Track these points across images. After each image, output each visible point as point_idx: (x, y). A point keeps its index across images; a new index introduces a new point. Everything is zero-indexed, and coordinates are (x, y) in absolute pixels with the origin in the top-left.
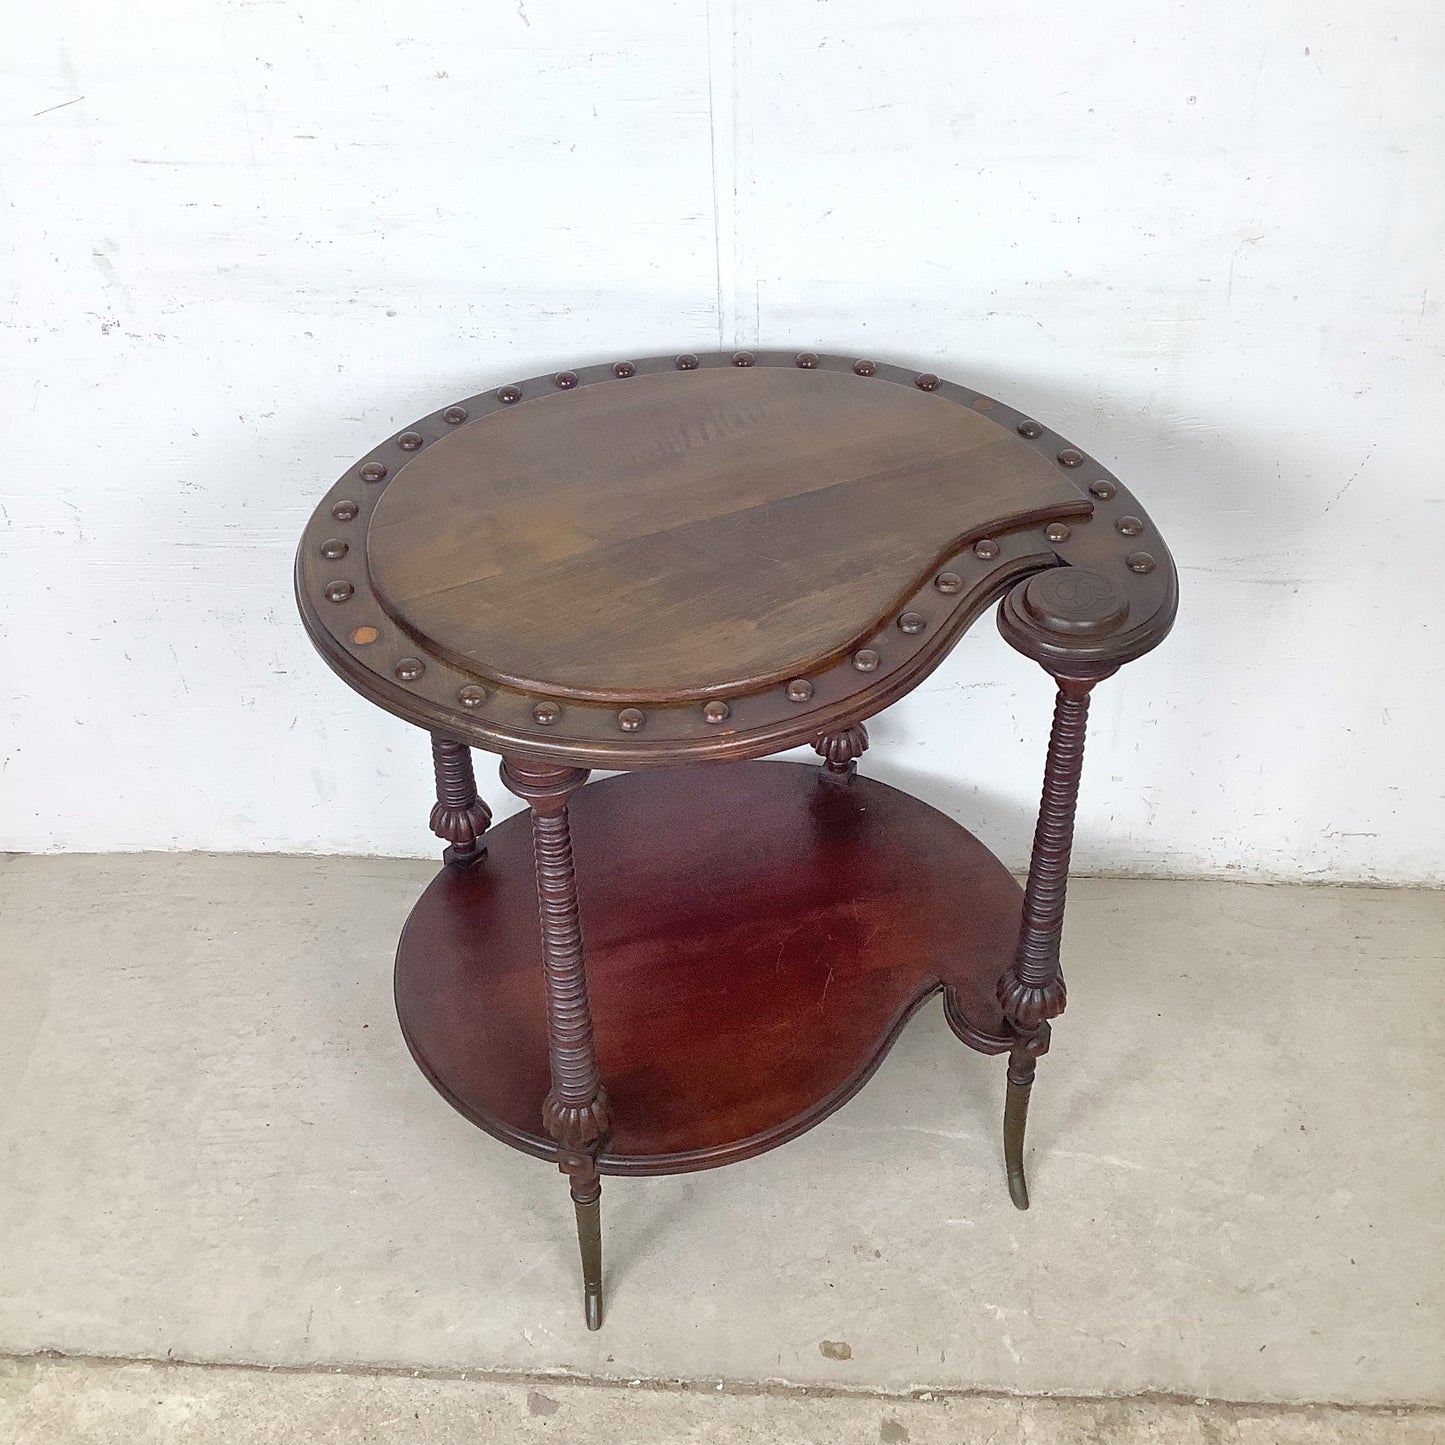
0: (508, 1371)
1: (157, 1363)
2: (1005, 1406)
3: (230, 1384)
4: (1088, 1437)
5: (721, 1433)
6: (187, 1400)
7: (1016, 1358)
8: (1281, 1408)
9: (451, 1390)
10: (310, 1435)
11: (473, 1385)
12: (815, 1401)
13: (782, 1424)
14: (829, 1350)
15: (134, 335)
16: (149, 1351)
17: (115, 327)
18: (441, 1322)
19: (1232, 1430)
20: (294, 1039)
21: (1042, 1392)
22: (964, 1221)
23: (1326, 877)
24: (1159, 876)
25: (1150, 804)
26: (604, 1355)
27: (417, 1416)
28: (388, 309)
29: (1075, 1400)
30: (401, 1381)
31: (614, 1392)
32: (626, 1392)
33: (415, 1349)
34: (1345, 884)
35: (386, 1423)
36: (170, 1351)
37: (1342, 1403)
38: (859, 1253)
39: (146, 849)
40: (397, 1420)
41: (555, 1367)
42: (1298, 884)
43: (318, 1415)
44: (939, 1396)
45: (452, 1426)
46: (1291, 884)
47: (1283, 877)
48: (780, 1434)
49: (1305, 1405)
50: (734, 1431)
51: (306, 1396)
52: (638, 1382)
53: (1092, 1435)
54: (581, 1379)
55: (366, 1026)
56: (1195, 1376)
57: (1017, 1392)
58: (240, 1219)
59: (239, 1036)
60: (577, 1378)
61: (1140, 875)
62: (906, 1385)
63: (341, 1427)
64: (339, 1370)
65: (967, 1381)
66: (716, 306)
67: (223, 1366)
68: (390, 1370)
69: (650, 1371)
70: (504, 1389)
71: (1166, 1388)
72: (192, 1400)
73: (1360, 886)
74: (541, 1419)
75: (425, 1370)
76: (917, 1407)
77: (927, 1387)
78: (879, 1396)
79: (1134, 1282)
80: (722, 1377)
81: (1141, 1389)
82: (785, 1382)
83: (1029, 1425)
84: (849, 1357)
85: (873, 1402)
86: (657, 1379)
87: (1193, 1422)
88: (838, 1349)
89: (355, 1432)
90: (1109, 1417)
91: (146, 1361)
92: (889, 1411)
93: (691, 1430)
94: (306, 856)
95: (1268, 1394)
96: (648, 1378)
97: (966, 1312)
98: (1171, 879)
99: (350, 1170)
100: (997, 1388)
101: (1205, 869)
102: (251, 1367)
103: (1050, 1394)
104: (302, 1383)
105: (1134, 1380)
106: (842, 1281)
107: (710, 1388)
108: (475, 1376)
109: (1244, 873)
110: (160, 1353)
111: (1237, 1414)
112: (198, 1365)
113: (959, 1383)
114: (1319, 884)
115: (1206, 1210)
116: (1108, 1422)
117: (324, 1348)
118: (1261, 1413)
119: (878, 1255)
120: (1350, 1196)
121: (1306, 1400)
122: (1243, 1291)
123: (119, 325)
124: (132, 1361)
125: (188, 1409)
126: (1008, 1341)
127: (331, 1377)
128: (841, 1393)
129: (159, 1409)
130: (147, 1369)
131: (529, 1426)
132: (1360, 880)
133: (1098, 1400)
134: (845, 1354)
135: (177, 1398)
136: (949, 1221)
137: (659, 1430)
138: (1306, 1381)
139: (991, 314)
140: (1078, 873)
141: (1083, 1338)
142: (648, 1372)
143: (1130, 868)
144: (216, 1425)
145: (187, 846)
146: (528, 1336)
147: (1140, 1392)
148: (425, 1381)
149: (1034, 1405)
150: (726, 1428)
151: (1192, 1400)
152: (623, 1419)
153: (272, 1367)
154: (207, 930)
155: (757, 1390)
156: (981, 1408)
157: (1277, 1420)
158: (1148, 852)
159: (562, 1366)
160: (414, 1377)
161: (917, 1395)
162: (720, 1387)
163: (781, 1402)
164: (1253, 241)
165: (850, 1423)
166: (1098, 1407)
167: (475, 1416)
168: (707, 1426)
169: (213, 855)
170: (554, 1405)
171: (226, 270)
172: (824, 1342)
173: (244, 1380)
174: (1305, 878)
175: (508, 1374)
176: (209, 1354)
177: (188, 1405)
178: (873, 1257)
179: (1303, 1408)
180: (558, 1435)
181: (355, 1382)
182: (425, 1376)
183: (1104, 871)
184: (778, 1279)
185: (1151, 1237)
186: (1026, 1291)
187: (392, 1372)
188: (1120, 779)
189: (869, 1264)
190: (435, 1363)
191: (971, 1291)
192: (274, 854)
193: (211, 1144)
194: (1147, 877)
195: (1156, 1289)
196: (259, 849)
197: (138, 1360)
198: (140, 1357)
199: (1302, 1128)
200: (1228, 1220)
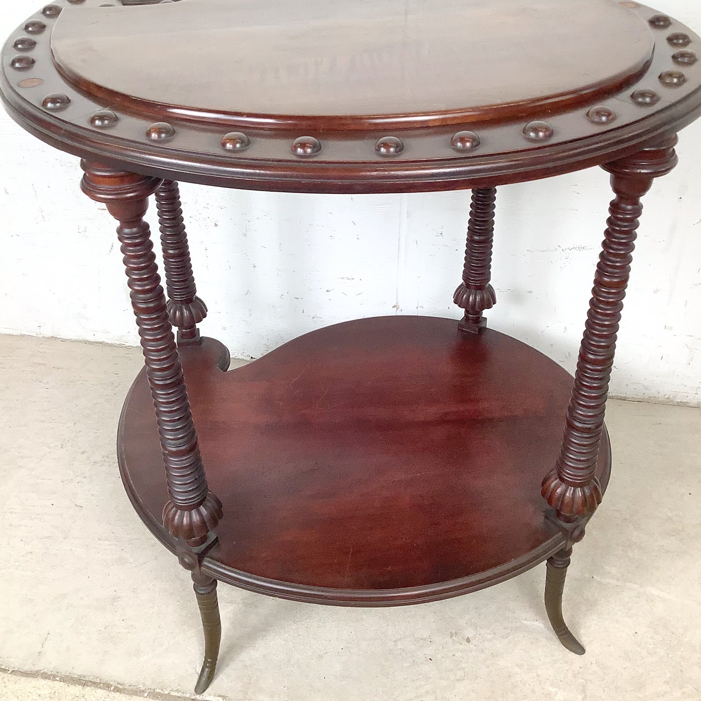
0: (179, 695)
18: (138, 652)
24: (691, 405)
25: (690, 350)
30: (100, 692)
33: (114, 671)
38: (454, 637)
39: (23, 333)
41: (215, 696)
58: (17, 564)
59: (49, 448)
61: (678, 402)
64: (58, 679)
75: (119, 686)
79: (667, 683)
94: (121, 346)
97: (533, 691)
98: (699, 407)
99: (99, 540)
104: (29, 684)
106: (439, 656)
108: (154, 695)
117: (48, 663)
119: (468, 640)
127: (50, 683)
136: (525, 622)
140: (633, 398)
143: (671, 397)
145: (48, 334)
148: (117, 695)
153: (11, 670)
154: (47, 383)
158: (685, 386)
160: (111, 691)
169: (63, 340)
178: (465, 642)
181: (67, 689)
182: (118, 691)
183: (652, 398)
184: (391, 650)
185: (681, 650)
186: (581, 681)
187: (95, 684)
188: (671, 328)
189: (461, 647)
190: (127, 682)
191: (538, 676)
192: (101, 343)
193: (12, 513)
194: (683, 405)
195: (684, 690)
196: (92, 339)
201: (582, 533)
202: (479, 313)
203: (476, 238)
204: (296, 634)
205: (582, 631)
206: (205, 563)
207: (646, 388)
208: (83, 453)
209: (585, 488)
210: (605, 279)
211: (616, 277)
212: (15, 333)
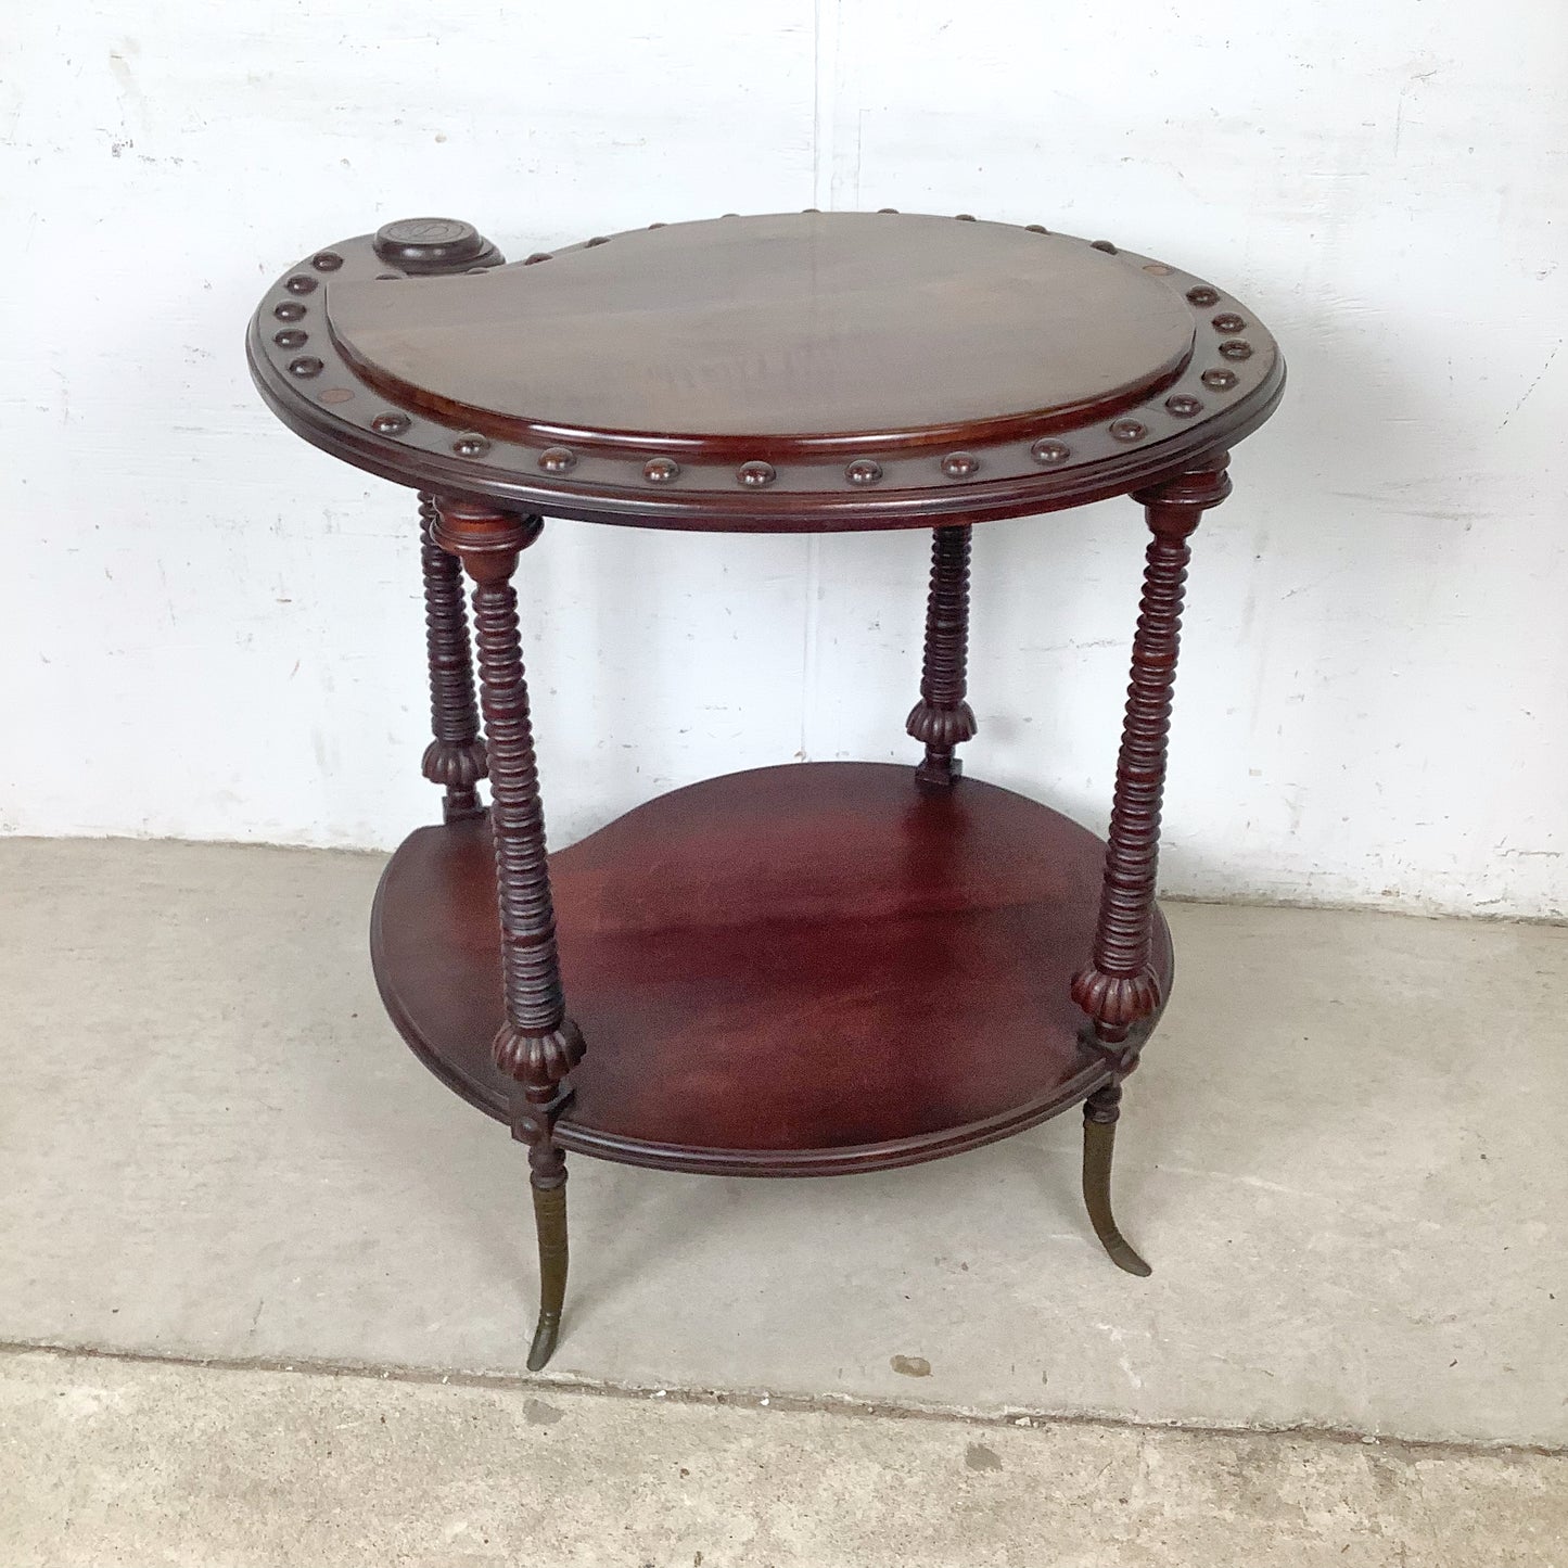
0: (501, 1375)
1: (66, 1352)
2: (1123, 1435)
3: (153, 1378)
4: (1229, 1473)
5: (764, 1451)
6: (95, 1392)
7: (1137, 1382)
8: (1470, 1450)
9: (428, 1394)
10: (246, 1436)
11: (456, 1389)
12: (883, 1420)
13: (842, 1443)
14: (902, 1365)
15: (148, 159)
16: (56, 1337)
17: (127, 147)
18: (422, 1319)
19: (1410, 1473)
21: (1169, 1421)
22: (1071, 1237)
23: (1501, 909)
24: (1302, 904)
25: (1293, 808)
27: (383, 1420)
28: (437, 133)
29: (1210, 1432)
30: (367, 1383)
31: (632, 1402)
32: (647, 1403)
33: (388, 1346)
34: (1522, 920)
35: (343, 1426)
37: (1547, 1446)
38: (941, 1264)
39: (111, 835)
40: (356, 1424)
41: (561, 1372)
42: (1467, 919)
43: (258, 1415)
44: (1039, 1421)
45: (427, 1432)
46: (1458, 918)
47: (1450, 910)
48: (839, 1455)
49: (1500, 1448)
50: (782, 1449)
51: (245, 1394)
52: (663, 1393)
53: (1233, 1470)
54: (592, 1388)
55: (356, 1015)
56: (1362, 1409)
57: (1137, 1420)
58: (183, 1203)
59: (202, 1020)
60: (587, 1386)
61: (1280, 901)
62: (998, 1407)
63: (287, 1428)
64: (291, 1368)
65: (1073, 1404)
66: (812, 142)
67: (145, 1359)
68: (354, 1370)
69: (678, 1378)
70: (494, 1395)
71: (1324, 1423)
72: (103, 1393)
73: (1540, 922)
74: (538, 1428)
75: (398, 1371)
76: (1013, 1432)
77: (1023, 1410)
78: (964, 1419)
79: (1282, 1307)
80: (769, 1389)
81: (1293, 1422)
82: (847, 1398)
83: (1153, 1457)
84: (928, 1373)
85: (956, 1426)
86: (686, 1389)
87: (1359, 1461)
88: (915, 1365)
89: (303, 1435)
90: (1254, 1451)
91: (49, 1349)
92: (978, 1435)
93: (727, 1446)
94: (299, 850)
95: (1453, 1433)
96: (675, 1388)
97: (1074, 1331)
98: (1315, 907)
99: (323, 1158)
100: (1112, 1415)
101: (1358, 896)
102: (180, 1361)
103: (1179, 1424)
104: (243, 1379)
105: (1284, 1411)
106: (920, 1292)
107: (754, 1402)
108: (458, 1378)
109: (1403, 901)
110: (68, 1340)
111: (1416, 1456)
112: (114, 1356)
113: (1066, 1407)
114: (1492, 918)
115: (1369, 1235)
116: (1252, 1457)
117: (274, 1341)
118: (1443, 1454)
119: (965, 1267)
120: (1543, 1228)
121: (1500, 1441)
122: (1418, 1322)
123: (131, 146)
124: (33, 1349)
125: (96, 1402)
126: (1125, 1364)
127: (279, 1375)
128: (918, 1414)
129: (60, 1401)
130: (51, 1358)
131: (524, 1436)
132: (1539, 914)
133: (1240, 1433)
134: (923, 1370)
135: (86, 1389)
136: (1053, 1236)
137: (688, 1445)
138: (1500, 1421)
139: (1126, 159)
140: (1207, 898)
141: (1217, 1364)
142: (675, 1380)
143: (1269, 892)
144: (129, 1421)
145: (160, 832)
147: (1292, 1426)
148: (396, 1384)
149: (1159, 1436)
150: (771, 1445)
151: (1358, 1438)
152: (641, 1432)
153: (206, 1360)
154: (174, 916)
155: (812, 1406)
156: (1091, 1436)
157: (1466, 1462)
158: (1290, 871)
159: (569, 1371)
160: (384, 1379)
161: (1011, 1419)
162: (765, 1402)
163: (841, 1421)
164: (1423, 77)
165: (928, 1446)
166: (1240, 1441)
167: (456, 1422)
168: (747, 1443)
169: (189, 844)
170: (555, 1415)
171: (258, 80)
172: (897, 1357)
173: (170, 1374)
174: (1476, 910)
175: (502, 1379)
176: (129, 1343)
177: (97, 1398)
178: (959, 1270)
179: (1497, 1451)
180: (559, 1446)
181: (309, 1381)
182: (396, 1378)
183: (1237, 897)
184: (842, 1288)
185: (1302, 1261)
186: (1148, 1312)
187: (356, 1372)
188: (1259, 773)
189: (954, 1277)
190: (411, 1363)
191: (1080, 1309)
192: (261, 845)
193: (156, 1125)
194: (1288, 905)
195: (1309, 1316)
196: (244, 838)
197: (39, 1347)
198: (43, 1344)
199: (1483, 1157)
200: (1396, 1247)
201: (1135, 1059)
202: (949, 750)
203: (942, 624)
205: (1145, 1245)
206: (558, 1129)
207: (1227, 879)
208: (265, 1026)
209: (1136, 979)
210: (1148, 654)
211: (1160, 651)
212: (96, 835)
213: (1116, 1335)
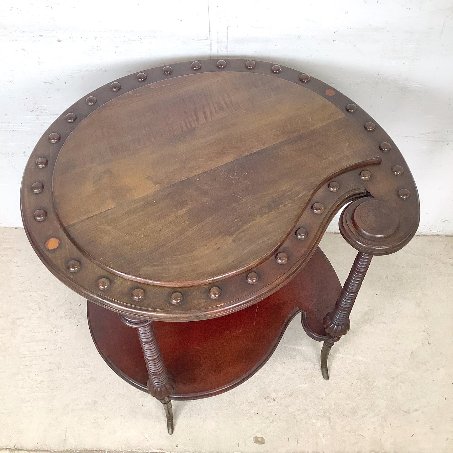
0: (140, 451)
1: (11, 450)
7: (324, 442)
14: (257, 440)
16: (7, 446)
18: (114, 431)
20: (53, 311)
22: (305, 385)
23: (440, 233)
26: (175, 445)
28: (57, 39)
33: (106, 443)
34: (447, 235)
36: (15, 445)
38: (267, 399)
41: (158, 449)
42: (429, 236)
46: (427, 235)
47: (424, 234)
55: (80, 305)
58: (37, 389)
64: (78, 451)
65: (306, 452)
66: (209, 37)
67: (35, 451)
68: (97, 451)
73: (452, 236)
75: (110, 451)
79: (367, 409)
80: (218, 452)
84: (264, 443)
88: (260, 440)
91: (6, 449)
97: (306, 423)
99: (78, 368)
102: (45, 451)
106: (261, 411)
110: (12, 446)
112: (25, 450)
113: (304, 452)
114: (437, 236)
115: (393, 378)
117: (72, 443)
119: (274, 400)
120: (445, 371)
122: (406, 412)
124: (1, 449)
126: (321, 435)
130: (7, 452)
132: (452, 234)
134: (262, 442)
136: (300, 385)
139: (334, 41)
141: (348, 433)
146: (147, 436)
153: (53, 451)
154: (17, 262)
172: (255, 437)
174: (433, 234)
176: (30, 446)
178: (272, 401)
184: (238, 411)
185: (373, 390)
186: (328, 414)
189: (271, 404)
190: (113, 449)
191: (308, 414)
193: (24, 357)
195: (375, 412)
197: (3, 449)
198: (4, 448)
199: (429, 343)
200: (401, 382)
204: (190, 409)
213: (319, 424)
